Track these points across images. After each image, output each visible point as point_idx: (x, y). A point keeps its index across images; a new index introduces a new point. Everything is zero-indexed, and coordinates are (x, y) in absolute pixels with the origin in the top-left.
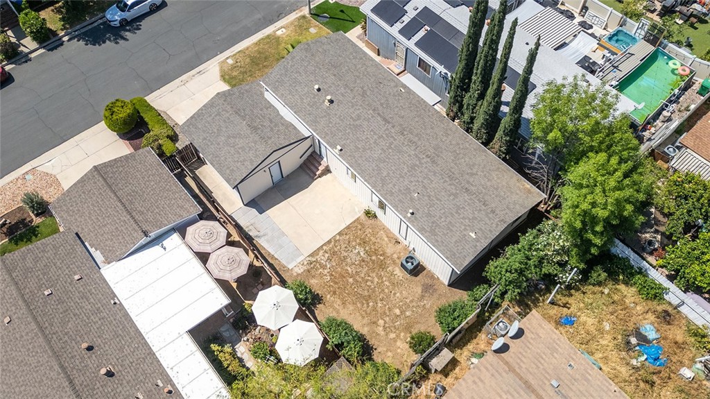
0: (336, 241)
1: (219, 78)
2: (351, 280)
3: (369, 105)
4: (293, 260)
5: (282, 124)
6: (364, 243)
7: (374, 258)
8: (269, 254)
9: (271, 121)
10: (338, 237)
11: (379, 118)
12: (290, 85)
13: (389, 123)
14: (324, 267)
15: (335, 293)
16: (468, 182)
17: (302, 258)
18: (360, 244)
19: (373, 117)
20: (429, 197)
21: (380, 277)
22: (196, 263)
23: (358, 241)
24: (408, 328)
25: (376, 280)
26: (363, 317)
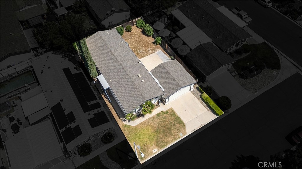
0: (146, 55)
1: (186, 125)
2: (143, 45)
3: (125, 70)
4: (159, 52)
5: (158, 76)
6: (138, 54)
7: (136, 50)
8: (166, 55)
9: (162, 77)
10: (145, 56)
11: (123, 65)
12: (153, 87)
13: (120, 63)
14: (150, 49)
15: (149, 43)
16: (103, 43)
17: (157, 52)
18: (139, 53)
19: (125, 67)
20: (116, 43)
21: (135, 45)
22: (186, 42)
23: (139, 54)
24: (131, 34)
25: (136, 45)
26: (142, 38)
